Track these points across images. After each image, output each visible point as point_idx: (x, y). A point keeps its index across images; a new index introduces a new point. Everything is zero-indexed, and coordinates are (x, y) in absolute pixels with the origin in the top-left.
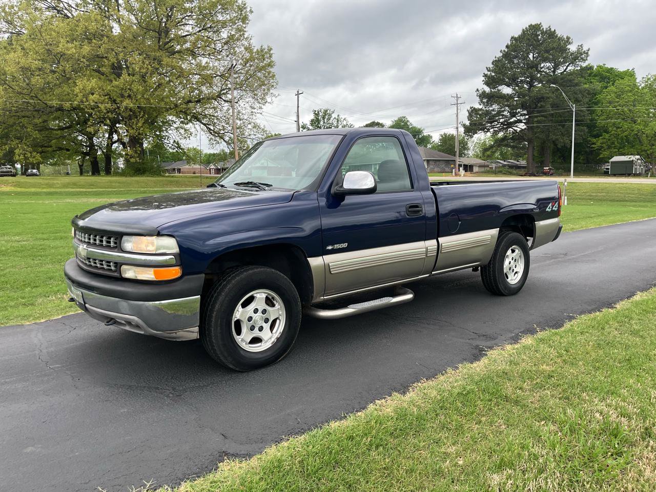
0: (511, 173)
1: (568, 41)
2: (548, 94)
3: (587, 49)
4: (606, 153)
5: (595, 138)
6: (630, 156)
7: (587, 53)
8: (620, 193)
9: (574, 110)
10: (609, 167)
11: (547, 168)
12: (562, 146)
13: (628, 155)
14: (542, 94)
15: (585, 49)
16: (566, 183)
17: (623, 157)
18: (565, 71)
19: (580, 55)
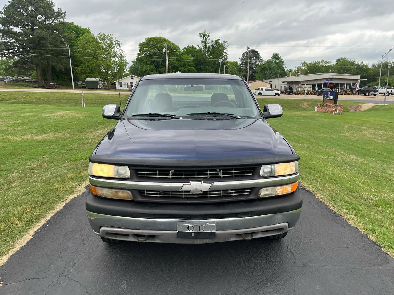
0: (28, 86)
1: (52, 4)
2: (46, 36)
3: (65, 12)
4: (84, 76)
5: (77, 67)
6: (97, 78)
7: (65, 14)
8: (110, 99)
9: (69, 49)
10: (86, 84)
11: (53, 83)
12: (59, 70)
13: (96, 77)
14: (43, 35)
15: (63, 11)
16: (83, 94)
17: (93, 78)
18: (52, 22)
19: (60, 14)
